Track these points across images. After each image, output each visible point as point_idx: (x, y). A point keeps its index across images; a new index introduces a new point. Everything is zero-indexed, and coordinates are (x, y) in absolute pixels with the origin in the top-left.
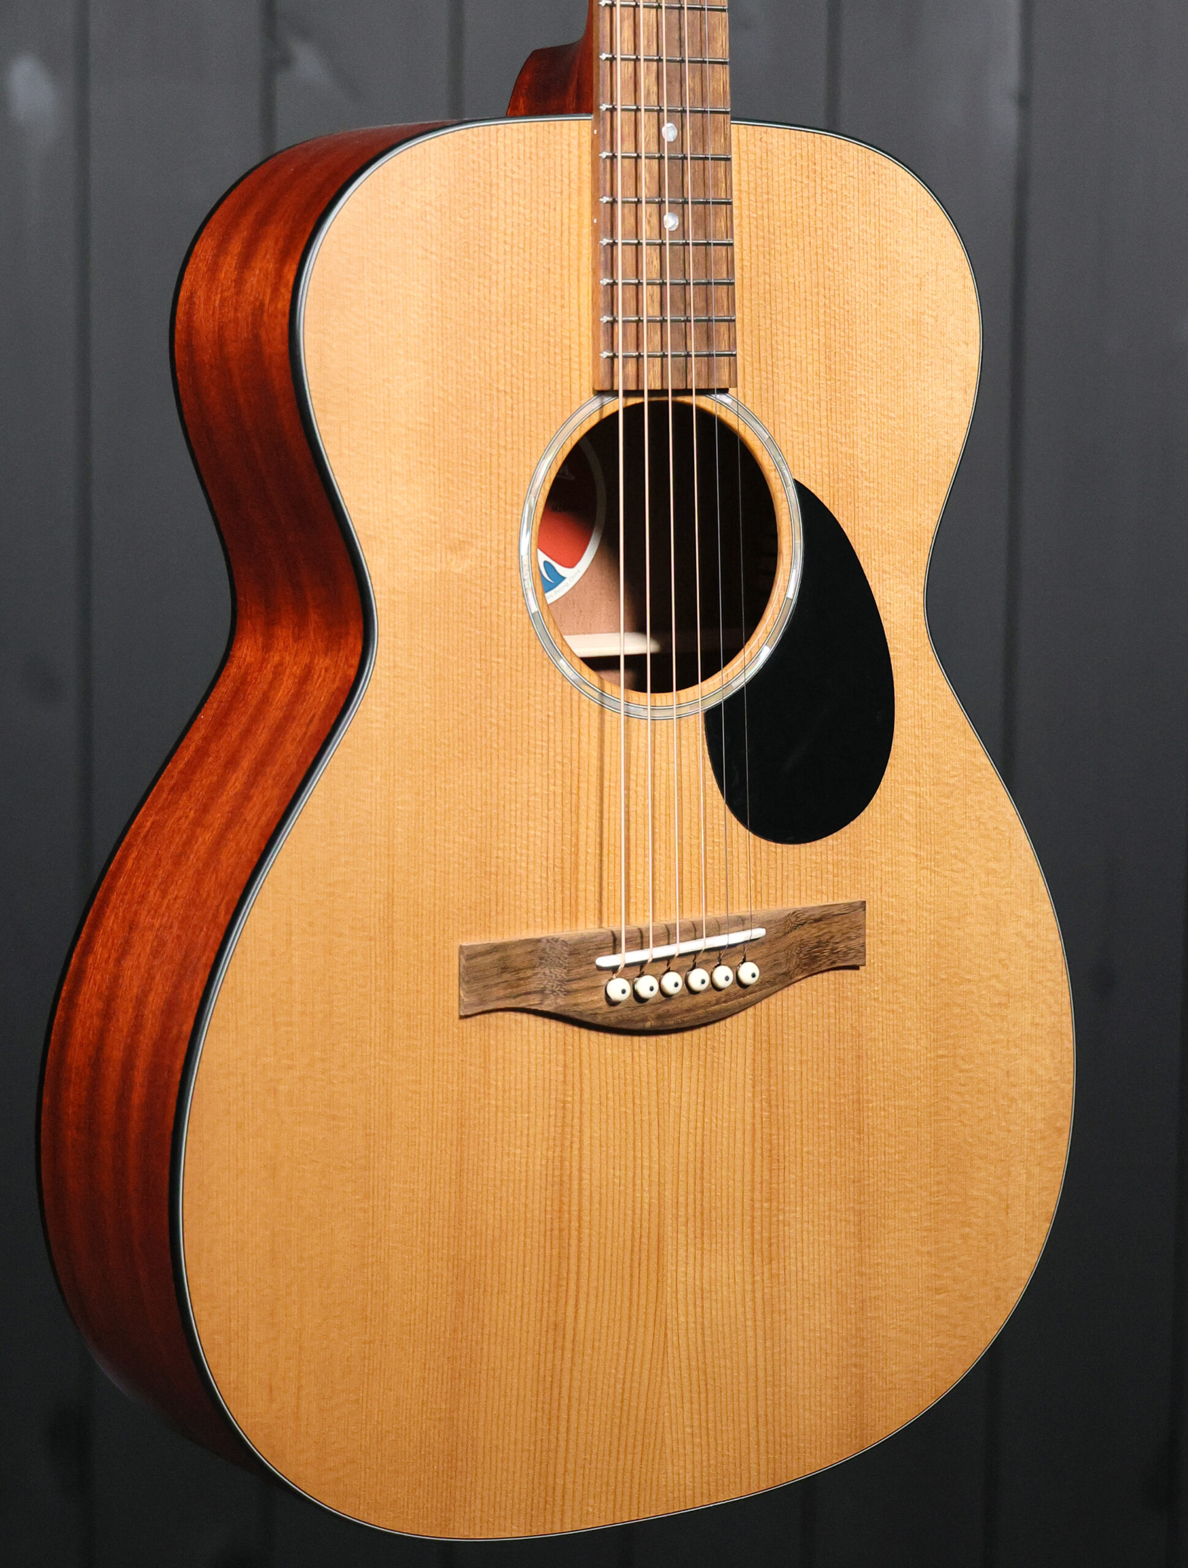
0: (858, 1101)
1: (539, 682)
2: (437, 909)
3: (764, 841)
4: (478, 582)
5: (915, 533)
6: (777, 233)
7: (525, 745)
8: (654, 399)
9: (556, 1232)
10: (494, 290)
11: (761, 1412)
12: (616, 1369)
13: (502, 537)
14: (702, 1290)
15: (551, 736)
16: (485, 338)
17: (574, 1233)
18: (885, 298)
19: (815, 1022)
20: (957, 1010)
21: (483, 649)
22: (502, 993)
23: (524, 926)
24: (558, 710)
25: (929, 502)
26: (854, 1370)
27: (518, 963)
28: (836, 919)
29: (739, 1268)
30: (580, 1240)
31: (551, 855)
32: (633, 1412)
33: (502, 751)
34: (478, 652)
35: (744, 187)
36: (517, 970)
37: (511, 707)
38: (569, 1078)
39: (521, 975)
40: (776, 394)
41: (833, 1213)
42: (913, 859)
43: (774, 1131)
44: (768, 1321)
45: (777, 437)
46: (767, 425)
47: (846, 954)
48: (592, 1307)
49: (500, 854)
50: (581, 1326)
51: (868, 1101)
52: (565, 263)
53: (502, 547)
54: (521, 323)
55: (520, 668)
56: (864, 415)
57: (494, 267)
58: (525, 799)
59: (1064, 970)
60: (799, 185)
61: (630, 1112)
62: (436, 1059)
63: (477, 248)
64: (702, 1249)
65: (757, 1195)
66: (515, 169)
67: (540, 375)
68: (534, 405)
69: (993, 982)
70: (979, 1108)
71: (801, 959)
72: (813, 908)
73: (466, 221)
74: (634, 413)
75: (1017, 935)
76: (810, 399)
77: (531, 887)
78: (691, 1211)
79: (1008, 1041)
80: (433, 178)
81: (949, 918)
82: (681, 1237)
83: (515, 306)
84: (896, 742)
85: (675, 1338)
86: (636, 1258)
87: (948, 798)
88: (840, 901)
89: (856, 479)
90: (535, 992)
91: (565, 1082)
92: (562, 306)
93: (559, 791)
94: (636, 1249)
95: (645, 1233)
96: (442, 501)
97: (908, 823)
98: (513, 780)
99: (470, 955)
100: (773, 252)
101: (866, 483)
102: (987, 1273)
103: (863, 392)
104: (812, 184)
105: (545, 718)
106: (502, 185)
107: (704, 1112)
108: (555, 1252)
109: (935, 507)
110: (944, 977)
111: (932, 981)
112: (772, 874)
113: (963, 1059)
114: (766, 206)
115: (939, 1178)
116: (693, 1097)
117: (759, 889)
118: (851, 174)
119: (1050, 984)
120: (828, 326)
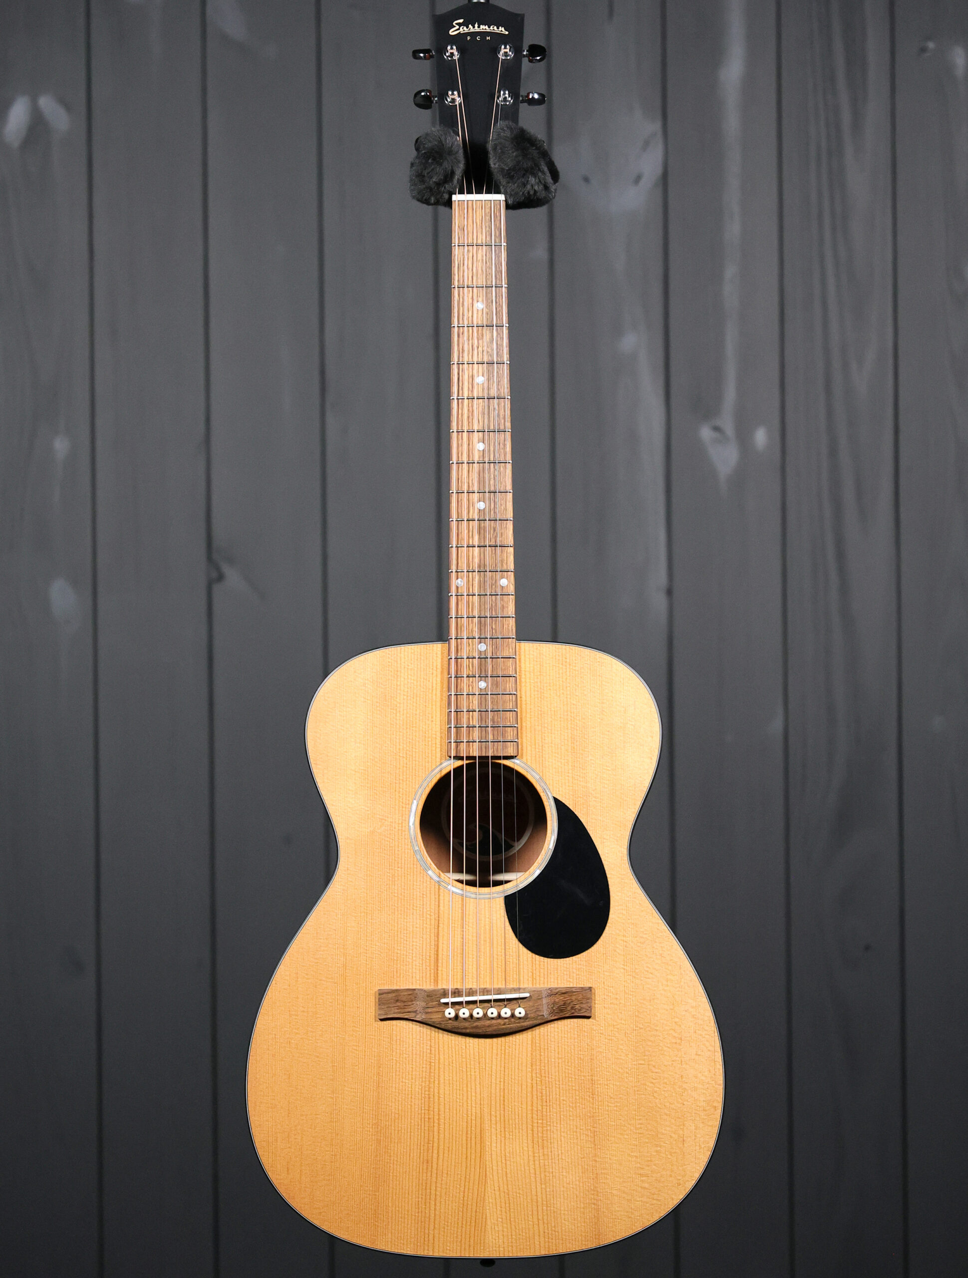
0: (592, 1080)
1: (418, 879)
2: (367, 973)
3: (537, 956)
4: (389, 836)
5: (622, 822)
6: (545, 689)
7: (412, 906)
8: (481, 761)
9: (427, 1120)
10: (398, 715)
11: (540, 1217)
12: (460, 1185)
13: (400, 818)
14: (505, 1155)
15: (425, 903)
16: (393, 735)
17: (436, 1121)
18: (605, 717)
19: (566, 1040)
20: (650, 1043)
21: (391, 864)
22: (396, 1011)
23: (411, 984)
24: (428, 892)
25: (630, 808)
26: (593, 1206)
27: (404, 999)
28: (574, 994)
29: (526, 1149)
30: (439, 1124)
31: (424, 954)
32: (469, 1207)
33: (399, 908)
34: (388, 866)
35: (528, 669)
36: (404, 1002)
37: (404, 889)
38: (433, 1052)
39: (406, 1004)
40: (544, 759)
41: (578, 1130)
42: (622, 971)
43: (544, 1088)
44: (543, 1175)
45: (544, 778)
46: (538, 772)
47: (580, 1010)
48: (446, 1155)
49: (399, 952)
50: (440, 1163)
51: (598, 1080)
52: (434, 703)
53: (400, 822)
54: (411, 728)
55: (409, 873)
56: (593, 768)
57: (398, 705)
58: (411, 930)
59: (716, 1030)
60: (557, 668)
61: (464, 1070)
62: (367, 1037)
63: (390, 697)
64: (505, 1137)
65: (535, 1116)
66: (410, 664)
67: (421, 750)
68: (417, 762)
69: (672, 1032)
70: (664, 1091)
71: (554, 1010)
72: (562, 988)
73: (385, 686)
74: (471, 767)
75: (686, 1011)
76: (563, 761)
77: (414, 967)
78: (498, 1119)
79: (681, 1061)
80: (369, 670)
81: (644, 999)
82: (493, 1130)
83: (408, 721)
84: (611, 916)
85: (491, 1176)
86: (469, 1136)
87: (643, 943)
88: (578, 986)
89: (588, 797)
90: (412, 1012)
91: (431, 1053)
92: (432, 721)
93: (428, 927)
94: (469, 1132)
95: (473, 1125)
96: (371, 802)
97: (619, 954)
98: (405, 921)
99: (381, 993)
100: (542, 697)
101: (594, 799)
102: (672, 1171)
103: (592, 758)
104: (564, 667)
105: (421, 895)
106: (403, 671)
107: (504, 1075)
108: (426, 1128)
109: (634, 810)
110: (642, 1027)
111: (634, 1028)
112: (542, 971)
113: (654, 1067)
114: (539, 677)
115: (641, 1122)
116: (499, 1067)
117: (534, 977)
118: (586, 662)
119: (707, 1036)
120: (573, 729)
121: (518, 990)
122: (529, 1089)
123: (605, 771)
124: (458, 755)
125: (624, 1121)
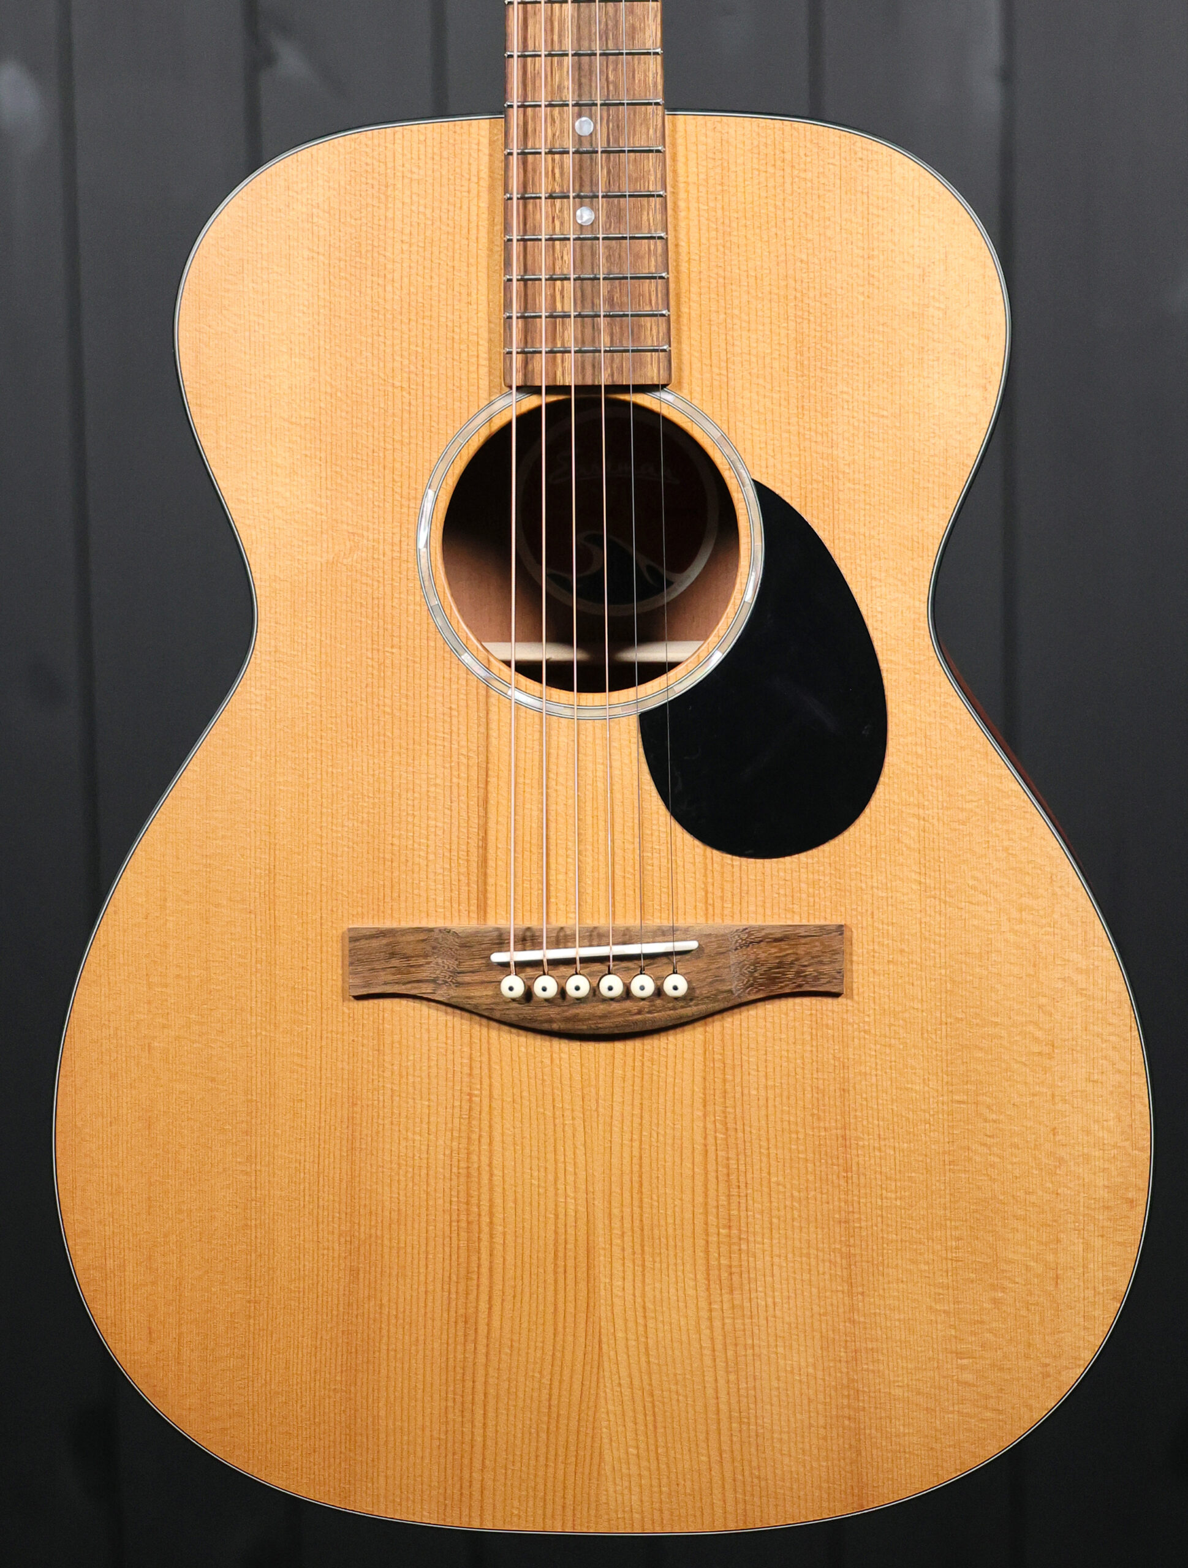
0: (844, 1138)
1: (440, 674)
2: (324, 889)
3: (716, 853)
4: (370, 573)
5: (915, 539)
6: (734, 225)
7: (424, 736)
8: (582, 396)
9: (463, 1224)
10: (389, 288)
11: (725, 1447)
12: (540, 1373)
13: (397, 530)
14: (644, 1308)
15: (455, 729)
16: (379, 335)
17: (485, 1229)
18: (876, 291)
19: (784, 1047)
20: (979, 1055)
21: (376, 638)
22: (391, 978)
23: (424, 915)
24: (463, 703)
25: (934, 506)
26: (847, 1422)
27: (408, 951)
28: (803, 941)
29: (691, 1292)
30: (491, 1236)
31: (454, 847)
32: (563, 1421)
33: (397, 741)
34: (370, 641)
35: (692, 178)
36: (408, 958)
37: (407, 696)
38: (476, 1071)
39: (412, 963)
40: (731, 391)
41: (813, 1252)
42: (915, 887)
43: (732, 1154)
44: (730, 1353)
45: (732, 435)
46: (719, 423)
47: (816, 978)
48: (508, 1306)
49: (396, 841)
50: (496, 1323)
51: (857, 1138)
52: (472, 261)
53: (397, 539)
54: (420, 321)
55: (417, 660)
56: (846, 412)
57: (389, 266)
58: (424, 789)
59: (1134, 1025)
60: (763, 174)
61: (549, 1113)
62: (325, 1036)
63: (370, 248)
64: (643, 1266)
65: (712, 1219)
66: (415, 170)
67: (442, 371)
68: (435, 401)
69: (1031, 1028)
70: (1013, 1164)
71: (755, 978)
72: (773, 927)
73: (359, 222)
74: (557, 411)
75: (1064, 980)
76: (776, 396)
77: (431, 876)
78: (627, 1225)
79: (1053, 1096)
80: (320, 182)
81: (967, 953)
82: (617, 1250)
83: (413, 304)
84: (889, 759)
85: (612, 1353)
86: (561, 1263)
87: (964, 823)
88: (812, 923)
89: (835, 480)
90: (427, 981)
91: (470, 1075)
92: (469, 303)
93: (463, 783)
94: (561, 1254)
95: (571, 1239)
96: (329, 493)
97: (909, 848)
98: (411, 769)
99: (355, 938)
100: (728, 244)
101: (849, 485)
102: (1029, 1345)
103: (845, 389)
104: (779, 173)
105: (447, 711)
106: (399, 186)
107: (641, 1124)
108: (463, 1244)
109: (943, 511)
110: (960, 1016)
111: (944, 1020)
112: (727, 886)
113: (989, 1107)
114: (720, 197)
115: (957, 1233)
116: (628, 1108)
117: (710, 901)
118: (831, 161)
119: (1113, 1038)
120: (799, 320)
121: (670, 933)
122: (699, 1158)
123: (875, 419)
124: (529, 384)
125: (918, 1232)
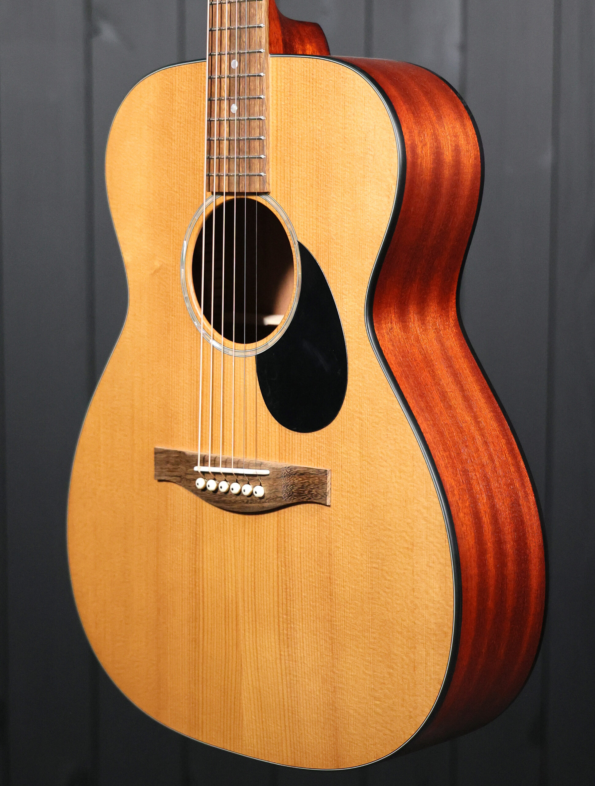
0: (330, 578)
1: (187, 330)
2: (149, 428)
3: (283, 427)
4: (165, 280)
5: (360, 275)
6: (294, 112)
7: (182, 359)
8: (238, 197)
9: (194, 595)
10: (173, 144)
11: (287, 724)
12: (221, 672)
13: (174, 260)
14: (257, 649)
15: (192, 357)
17: (201, 598)
18: (347, 145)
19: (307, 528)
20: (383, 545)
21: (167, 311)
22: (167, 473)
24: (195, 345)
25: (367, 258)
26: (332, 723)
27: (173, 461)
28: (312, 476)
29: (273, 644)
30: (203, 602)
34: (164, 312)
35: (274, 89)
36: (173, 464)
37: (176, 340)
38: (198, 522)
39: (174, 467)
40: (291, 196)
41: (318, 633)
42: (358, 454)
43: (288, 579)
44: (288, 678)
45: (291, 218)
46: (285, 212)
48: (209, 637)
49: (173, 408)
51: (335, 580)
52: (201, 131)
53: (174, 264)
54: (183, 160)
56: (335, 208)
57: (173, 133)
60: (305, 86)
61: (222, 547)
63: (167, 125)
64: (256, 628)
65: (280, 609)
67: (190, 184)
68: (187, 198)
69: (404, 534)
70: (397, 604)
71: (293, 493)
72: (300, 467)
73: (163, 112)
74: (229, 205)
75: (418, 511)
76: (308, 199)
79: (413, 571)
80: (151, 93)
81: (379, 492)
82: (246, 618)
83: (181, 151)
84: (349, 387)
85: (246, 668)
87: (378, 424)
88: (316, 467)
89: (329, 243)
90: (179, 476)
91: (196, 524)
92: (200, 151)
93: (195, 383)
96: (152, 241)
97: (356, 434)
98: (178, 374)
99: (158, 452)
100: (292, 122)
101: (335, 245)
102: (403, 700)
103: (334, 196)
104: (311, 85)
106: (177, 94)
107: (254, 558)
108: (194, 604)
110: (376, 523)
111: (369, 524)
112: (287, 445)
113: (387, 572)
114: (289, 98)
115: (374, 635)
116: (250, 549)
117: (281, 452)
118: (331, 78)
119: (438, 545)
120: (317, 161)
121: (260, 466)
122: (275, 579)
123: (346, 212)
124: (220, 191)
125: (359, 632)
